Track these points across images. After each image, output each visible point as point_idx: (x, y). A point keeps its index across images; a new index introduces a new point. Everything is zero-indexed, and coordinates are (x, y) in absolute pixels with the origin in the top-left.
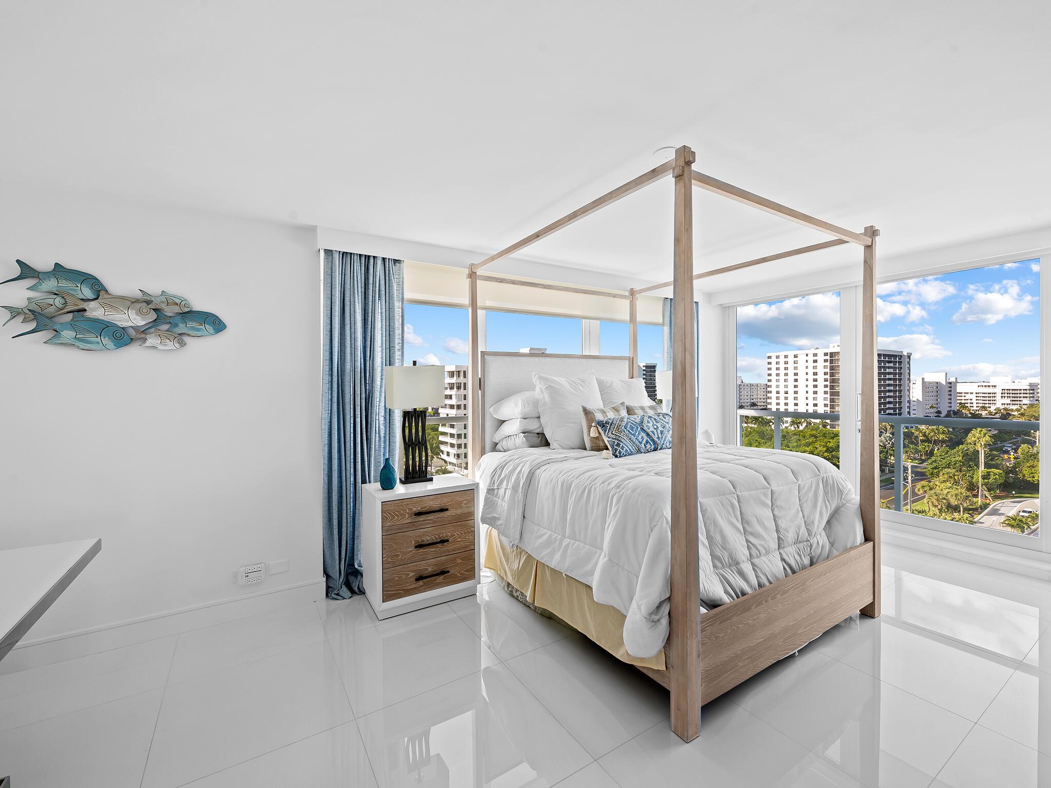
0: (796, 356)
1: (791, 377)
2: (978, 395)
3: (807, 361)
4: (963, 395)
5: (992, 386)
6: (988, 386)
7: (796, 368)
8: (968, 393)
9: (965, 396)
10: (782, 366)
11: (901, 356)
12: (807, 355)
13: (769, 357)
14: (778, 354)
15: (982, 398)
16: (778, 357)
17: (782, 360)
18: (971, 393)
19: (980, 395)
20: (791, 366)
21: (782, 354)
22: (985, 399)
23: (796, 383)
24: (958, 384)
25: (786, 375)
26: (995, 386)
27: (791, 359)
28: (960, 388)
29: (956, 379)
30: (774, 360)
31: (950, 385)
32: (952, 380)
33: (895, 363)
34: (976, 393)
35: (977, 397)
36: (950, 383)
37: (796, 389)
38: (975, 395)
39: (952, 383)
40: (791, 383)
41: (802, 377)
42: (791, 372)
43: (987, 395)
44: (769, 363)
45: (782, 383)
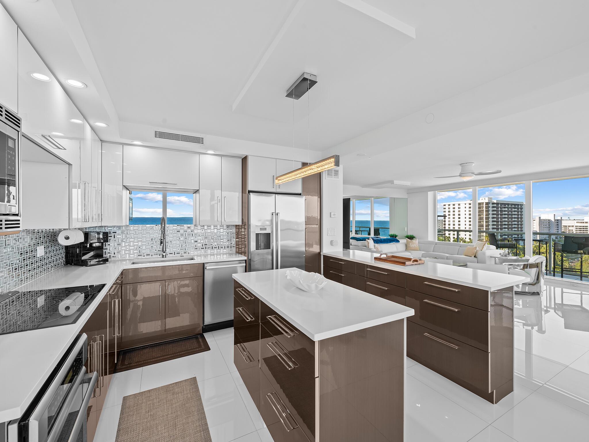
0: (459, 205)
1: (457, 216)
2: (577, 227)
3: (465, 208)
4: (567, 227)
5: (585, 222)
6: (583, 222)
7: (459, 211)
8: (570, 226)
9: (568, 228)
10: (451, 210)
11: (522, 205)
12: (465, 204)
13: (445, 205)
14: (449, 203)
15: (579, 229)
16: (449, 205)
17: (451, 207)
18: (572, 226)
19: (578, 227)
20: (457, 210)
21: (452, 203)
22: (581, 230)
23: (459, 220)
24: (562, 221)
25: (454, 215)
26: (587, 222)
27: (456, 206)
28: (564, 223)
29: (561, 218)
30: (447, 207)
31: (558, 221)
32: (559, 218)
33: (518, 208)
34: (576, 226)
35: (576, 228)
36: (558, 220)
37: (459, 223)
38: (575, 227)
39: (559, 220)
40: (457, 220)
41: (462, 216)
42: (457, 213)
43: (582, 227)
44: (445, 208)
45: (452, 220)
